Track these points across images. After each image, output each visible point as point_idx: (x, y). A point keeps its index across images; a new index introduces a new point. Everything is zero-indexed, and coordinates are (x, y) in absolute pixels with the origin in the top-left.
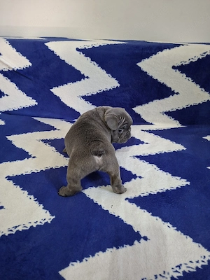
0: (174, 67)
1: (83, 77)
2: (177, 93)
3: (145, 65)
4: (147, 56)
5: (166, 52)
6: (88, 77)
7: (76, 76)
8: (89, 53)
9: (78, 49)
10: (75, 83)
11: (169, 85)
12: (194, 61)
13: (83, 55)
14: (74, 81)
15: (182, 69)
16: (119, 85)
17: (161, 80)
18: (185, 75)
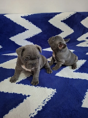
0: (61, 21)
1: (26, 30)
2: (63, 31)
3: (51, 21)
4: (52, 17)
5: (58, 15)
6: (28, 30)
7: (23, 30)
8: (28, 18)
9: (22, 17)
10: (22, 33)
11: (60, 29)
12: (68, 18)
13: (25, 19)
14: (21, 32)
15: (65, 21)
16: (42, 31)
17: (57, 27)
18: (65, 24)
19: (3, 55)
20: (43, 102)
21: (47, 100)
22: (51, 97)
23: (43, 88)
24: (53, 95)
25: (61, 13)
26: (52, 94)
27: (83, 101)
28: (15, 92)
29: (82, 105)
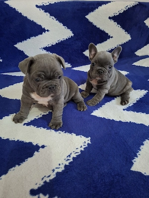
0: (110, 18)
1: (44, 30)
2: (112, 37)
3: (91, 17)
4: (92, 10)
5: (104, 6)
6: (48, 31)
7: (38, 30)
8: (48, 9)
9: (37, 6)
10: (37, 37)
11: (107, 32)
12: (121, 12)
13: (42, 11)
14: (36, 35)
15: (115, 18)
16: (73, 35)
17: (102, 28)
18: (116, 23)
19: (4, 74)
20: (67, 159)
21: (74, 155)
22: (81, 151)
23: (68, 135)
24: (85, 147)
25: (110, 2)
26: (83, 146)
27: (134, 160)
28: (21, 139)
29: (132, 167)
